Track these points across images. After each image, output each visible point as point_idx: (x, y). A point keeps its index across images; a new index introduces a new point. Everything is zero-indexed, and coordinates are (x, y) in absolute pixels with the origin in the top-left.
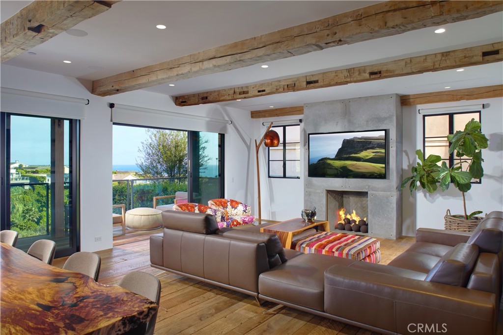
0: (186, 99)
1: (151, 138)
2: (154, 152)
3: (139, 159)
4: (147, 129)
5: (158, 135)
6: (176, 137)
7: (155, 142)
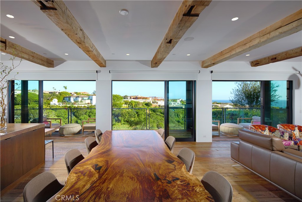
0: (259, 62)
1: (238, 87)
2: (240, 93)
3: (231, 97)
4: (235, 82)
5: (242, 85)
6: (254, 85)
7: (240, 88)
